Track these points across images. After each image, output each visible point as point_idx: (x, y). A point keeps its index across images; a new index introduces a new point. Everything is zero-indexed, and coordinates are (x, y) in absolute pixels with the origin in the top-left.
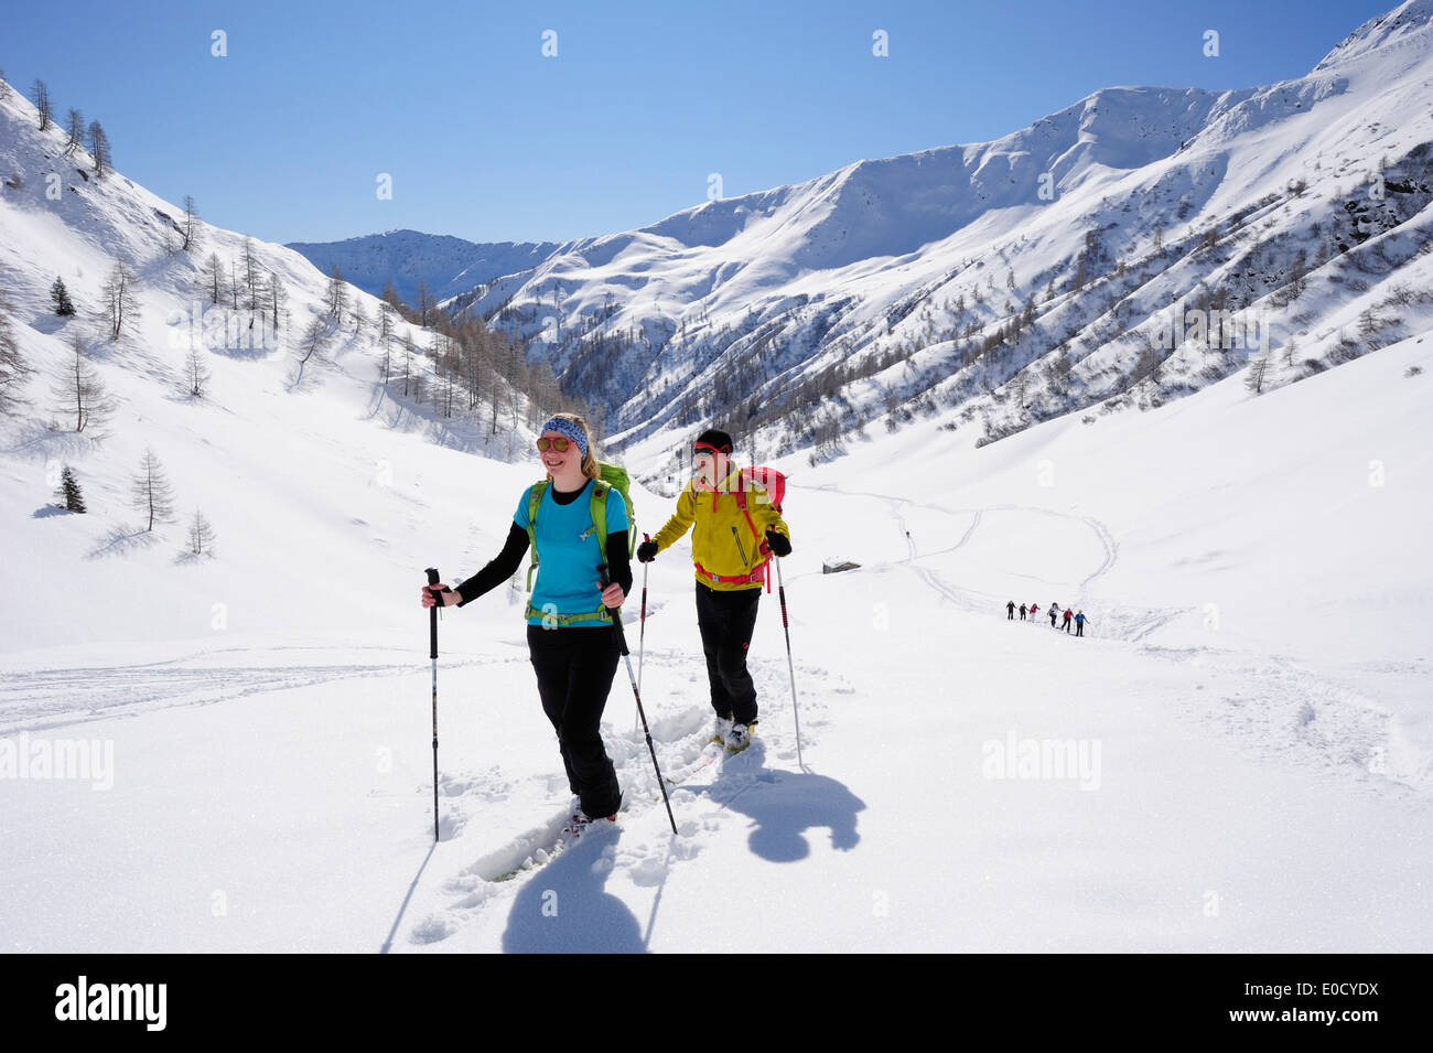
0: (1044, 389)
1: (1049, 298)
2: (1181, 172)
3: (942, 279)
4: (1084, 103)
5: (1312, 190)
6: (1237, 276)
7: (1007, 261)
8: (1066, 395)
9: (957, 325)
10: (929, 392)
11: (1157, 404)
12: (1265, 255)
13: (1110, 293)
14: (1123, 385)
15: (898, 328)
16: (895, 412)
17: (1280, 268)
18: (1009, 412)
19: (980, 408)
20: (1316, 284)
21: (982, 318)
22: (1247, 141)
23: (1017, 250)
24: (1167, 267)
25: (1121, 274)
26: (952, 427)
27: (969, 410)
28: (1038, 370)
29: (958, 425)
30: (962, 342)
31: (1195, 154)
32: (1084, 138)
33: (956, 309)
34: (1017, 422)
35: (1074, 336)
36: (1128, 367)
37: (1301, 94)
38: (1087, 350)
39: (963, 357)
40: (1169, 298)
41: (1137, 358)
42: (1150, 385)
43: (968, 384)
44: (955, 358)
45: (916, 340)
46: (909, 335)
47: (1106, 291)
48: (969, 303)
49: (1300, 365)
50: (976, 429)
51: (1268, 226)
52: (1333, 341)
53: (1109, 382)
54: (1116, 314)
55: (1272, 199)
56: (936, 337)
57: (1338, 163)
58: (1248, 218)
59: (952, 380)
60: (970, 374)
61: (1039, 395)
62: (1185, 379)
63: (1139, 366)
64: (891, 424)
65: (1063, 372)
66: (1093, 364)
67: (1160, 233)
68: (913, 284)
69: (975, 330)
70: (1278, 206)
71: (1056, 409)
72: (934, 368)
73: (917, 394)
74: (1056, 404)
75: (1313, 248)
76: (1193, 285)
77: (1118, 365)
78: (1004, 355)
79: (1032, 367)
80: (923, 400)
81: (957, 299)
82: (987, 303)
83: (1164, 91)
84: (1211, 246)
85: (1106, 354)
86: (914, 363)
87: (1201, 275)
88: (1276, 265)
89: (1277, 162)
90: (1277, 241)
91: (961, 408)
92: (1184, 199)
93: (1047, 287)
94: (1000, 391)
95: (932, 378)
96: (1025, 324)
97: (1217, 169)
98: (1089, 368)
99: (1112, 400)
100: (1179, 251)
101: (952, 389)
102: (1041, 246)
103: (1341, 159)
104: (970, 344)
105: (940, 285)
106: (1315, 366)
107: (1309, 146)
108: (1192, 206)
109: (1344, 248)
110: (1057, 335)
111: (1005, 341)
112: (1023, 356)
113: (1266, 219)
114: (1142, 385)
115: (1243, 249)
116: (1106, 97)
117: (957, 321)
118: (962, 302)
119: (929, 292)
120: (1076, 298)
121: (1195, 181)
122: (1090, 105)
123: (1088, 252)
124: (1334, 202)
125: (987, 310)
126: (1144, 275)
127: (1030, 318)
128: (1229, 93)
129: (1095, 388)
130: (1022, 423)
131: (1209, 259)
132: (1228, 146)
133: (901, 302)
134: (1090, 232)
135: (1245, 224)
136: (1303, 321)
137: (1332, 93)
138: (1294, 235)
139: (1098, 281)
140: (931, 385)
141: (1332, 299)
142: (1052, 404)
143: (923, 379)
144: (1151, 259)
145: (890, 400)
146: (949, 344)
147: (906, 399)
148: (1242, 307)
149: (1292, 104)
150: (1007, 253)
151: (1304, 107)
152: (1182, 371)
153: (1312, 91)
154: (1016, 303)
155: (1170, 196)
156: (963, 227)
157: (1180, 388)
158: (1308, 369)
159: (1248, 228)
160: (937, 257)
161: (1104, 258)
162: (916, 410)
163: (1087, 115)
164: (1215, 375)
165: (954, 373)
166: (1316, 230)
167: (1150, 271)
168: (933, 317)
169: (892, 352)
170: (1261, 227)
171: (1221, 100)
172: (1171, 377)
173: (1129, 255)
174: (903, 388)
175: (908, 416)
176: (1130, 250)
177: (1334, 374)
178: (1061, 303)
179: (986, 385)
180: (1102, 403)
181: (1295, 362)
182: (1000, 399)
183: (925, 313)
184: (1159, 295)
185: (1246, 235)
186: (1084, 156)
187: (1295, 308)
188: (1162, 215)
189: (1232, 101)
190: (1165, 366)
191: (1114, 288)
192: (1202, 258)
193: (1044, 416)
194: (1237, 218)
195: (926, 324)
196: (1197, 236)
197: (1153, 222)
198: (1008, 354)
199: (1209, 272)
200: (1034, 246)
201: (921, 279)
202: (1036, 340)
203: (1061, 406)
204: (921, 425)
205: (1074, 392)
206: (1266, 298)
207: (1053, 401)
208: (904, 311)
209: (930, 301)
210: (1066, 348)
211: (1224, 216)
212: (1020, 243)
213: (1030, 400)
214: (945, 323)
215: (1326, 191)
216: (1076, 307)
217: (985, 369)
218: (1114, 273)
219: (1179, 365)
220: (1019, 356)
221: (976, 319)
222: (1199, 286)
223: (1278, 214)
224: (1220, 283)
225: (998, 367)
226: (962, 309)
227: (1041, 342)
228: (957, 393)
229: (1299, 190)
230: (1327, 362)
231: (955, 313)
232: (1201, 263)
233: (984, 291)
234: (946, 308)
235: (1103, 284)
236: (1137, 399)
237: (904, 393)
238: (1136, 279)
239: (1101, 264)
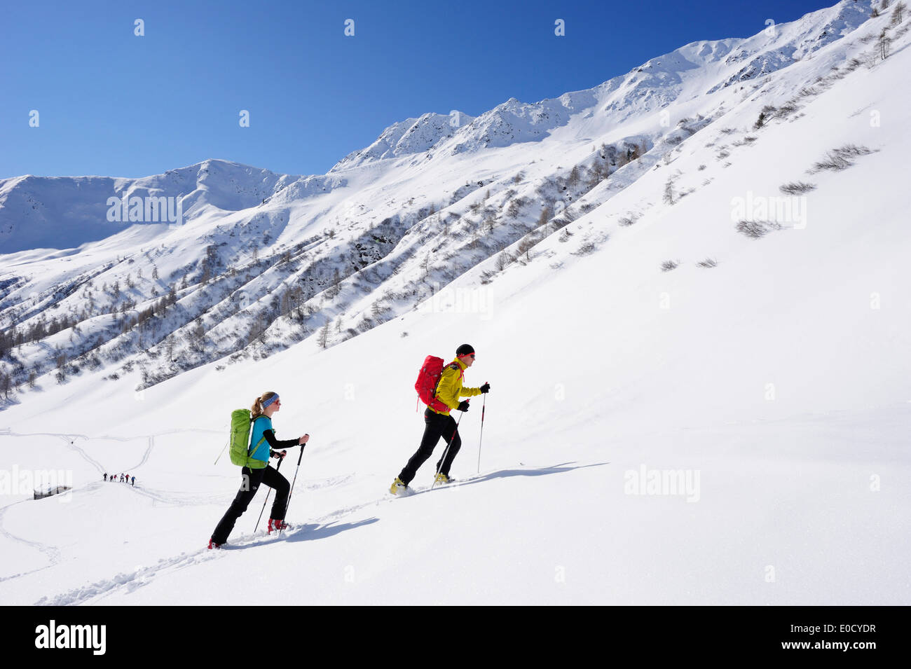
0: (187, 348)
1: (183, 288)
2: (264, 216)
3: (100, 269)
4: (199, 166)
5: (338, 235)
6: (304, 280)
7: (152, 260)
8: (202, 352)
9: (114, 303)
10: (94, 351)
11: (265, 356)
12: (318, 269)
13: (227, 286)
14: (241, 344)
15: (64, 303)
16: (64, 367)
17: (327, 276)
18: (162, 364)
19: (138, 362)
20: (346, 287)
21: (133, 298)
22: (299, 204)
23: (159, 253)
24: (262, 273)
25: (233, 274)
26: (115, 377)
27: (129, 364)
28: (181, 335)
29: (120, 374)
30: (120, 315)
31: (272, 206)
32: (200, 187)
33: (114, 291)
34: (168, 371)
35: (205, 313)
36: (243, 333)
37: (325, 183)
38: (215, 322)
39: (120, 326)
40: (265, 291)
41: (249, 328)
42: (259, 344)
43: (127, 345)
44: (114, 327)
45: (80, 313)
46: (73, 309)
47: (224, 284)
48: (123, 287)
49: (344, 332)
50: (136, 377)
51: (318, 253)
52: (360, 319)
53: (232, 343)
54: (233, 298)
55: (316, 238)
56: (97, 311)
57: (348, 224)
58: (305, 248)
59: (114, 342)
60: (128, 338)
61: (183, 352)
62: (280, 341)
63: (250, 333)
64: (61, 378)
65: (200, 336)
66: (220, 331)
67: (255, 251)
68: (74, 271)
69: (129, 306)
70: (321, 243)
71: (196, 361)
72: (97, 334)
73: (83, 353)
74: (196, 358)
75: (342, 267)
76: (279, 284)
77: (236, 332)
78: (155, 324)
79: (176, 333)
80: (89, 357)
81: (114, 284)
82: (138, 288)
83: (249, 168)
84: (287, 261)
85: (229, 325)
86: (79, 329)
87: (283, 279)
88: (324, 275)
89: (316, 218)
90: (323, 261)
91: (122, 363)
92: (266, 232)
93: (182, 280)
94: (153, 350)
95: (96, 341)
96: (169, 304)
97: (283, 218)
98: (218, 334)
99: (235, 354)
100: (268, 263)
101: (114, 349)
102: (177, 252)
103: (349, 221)
104: (126, 317)
105: (98, 273)
106: (353, 333)
107: (331, 212)
108: (271, 238)
109: (356, 269)
110: (193, 312)
111: (155, 315)
112: (169, 325)
113: (316, 249)
114: (254, 344)
115: (304, 266)
116: (212, 164)
117: (114, 300)
118: (117, 287)
119: (90, 278)
120: (204, 288)
121: (272, 223)
122: (204, 167)
123: (209, 259)
124: (350, 243)
125: (137, 293)
126: (247, 276)
127: (173, 299)
128: (286, 176)
129: (222, 347)
130: (171, 372)
131: (286, 269)
132: (289, 205)
133: (65, 284)
134: (209, 247)
135: (304, 251)
136: (342, 307)
137: (340, 186)
138: (332, 260)
139: (218, 278)
140: (96, 346)
141: (355, 296)
142: (193, 358)
143: (88, 342)
144: (251, 267)
145: (59, 358)
146: (109, 316)
147: (74, 357)
148: (308, 299)
149: (320, 188)
150: (152, 254)
151: (327, 191)
152: (278, 336)
153: (330, 183)
154: (159, 289)
155: (258, 230)
156: (116, 233)
157: (277, 346)
158: (349, 334)
159: (307, 253)
160: (93, 254)
161: (219, 264)
162: (83, 365)
163: (201, 173)
164: (298, 338)
165: (114, 337)
166: (342, 257)
167: (251, 274)
168: (94, 296)
169: (59, 321)
170: (314, 254)
171: (282, 179)
172: (271, 340)
173: (234, 263)
174: (70, 349)
175: (76, 370)
176: (236, 260)
177: (362, 336)
178: (194, 291)
179: (141, 345)
180: (229, 357)
181: (342, 330)
182: (153, 355)
183: (87, 293)
184: (259, 289)
185: (306, 257)
186: (201, 199)
187: (337, 300)
188: (253, 241)
189: (288, 181)
190: (267, 332)
191: (229, 283)
192: (282, 268)
193: (188, 367)
194: (300, 247)
195: (87, 301)
196: (277, 255)
197: (249, 244)
198: (158, 323)
199: (287, 277)
200: (171, 252)
201: (81, 268)
202: (178, 314)
203: (199, 359)
204: (88, 375)
205: (209, 350)
206: (322, 293)
207: (194, 356)
208: (67, 291)
209: (91, 285)
210: (200, 320)
211: (291, 245)
212: (161, 249)
213: (177, 355)
214: (104, 301)
215: (345, 238)
216: (205, 294)
217: (140, 334)
218: (228, 273)
219: (275, 332)
220: (166, 325)
221: (129, 299)
222: (282, 284)
223: (322, 246)
224: (294, 284)
225: (150, 333)
226: (117, 291)
227: (182, 316)
228: (118, 352)
229: (332, 235)
230: (358, 330)
231: (112, 294)
232: (282, 271)
233: (134, 279)
234: (104, 290)
235: (222, 280)
236: (252, 353)
237: (70, 353)
238: (243, 278)
239: (217, 267)
